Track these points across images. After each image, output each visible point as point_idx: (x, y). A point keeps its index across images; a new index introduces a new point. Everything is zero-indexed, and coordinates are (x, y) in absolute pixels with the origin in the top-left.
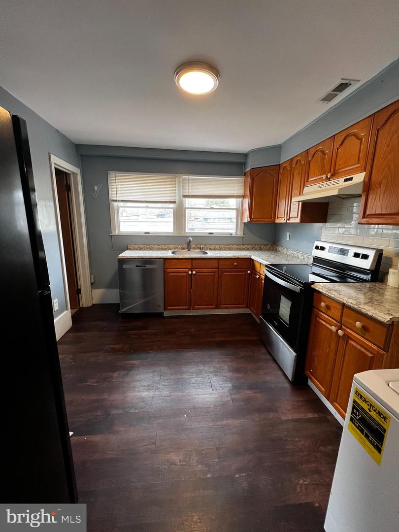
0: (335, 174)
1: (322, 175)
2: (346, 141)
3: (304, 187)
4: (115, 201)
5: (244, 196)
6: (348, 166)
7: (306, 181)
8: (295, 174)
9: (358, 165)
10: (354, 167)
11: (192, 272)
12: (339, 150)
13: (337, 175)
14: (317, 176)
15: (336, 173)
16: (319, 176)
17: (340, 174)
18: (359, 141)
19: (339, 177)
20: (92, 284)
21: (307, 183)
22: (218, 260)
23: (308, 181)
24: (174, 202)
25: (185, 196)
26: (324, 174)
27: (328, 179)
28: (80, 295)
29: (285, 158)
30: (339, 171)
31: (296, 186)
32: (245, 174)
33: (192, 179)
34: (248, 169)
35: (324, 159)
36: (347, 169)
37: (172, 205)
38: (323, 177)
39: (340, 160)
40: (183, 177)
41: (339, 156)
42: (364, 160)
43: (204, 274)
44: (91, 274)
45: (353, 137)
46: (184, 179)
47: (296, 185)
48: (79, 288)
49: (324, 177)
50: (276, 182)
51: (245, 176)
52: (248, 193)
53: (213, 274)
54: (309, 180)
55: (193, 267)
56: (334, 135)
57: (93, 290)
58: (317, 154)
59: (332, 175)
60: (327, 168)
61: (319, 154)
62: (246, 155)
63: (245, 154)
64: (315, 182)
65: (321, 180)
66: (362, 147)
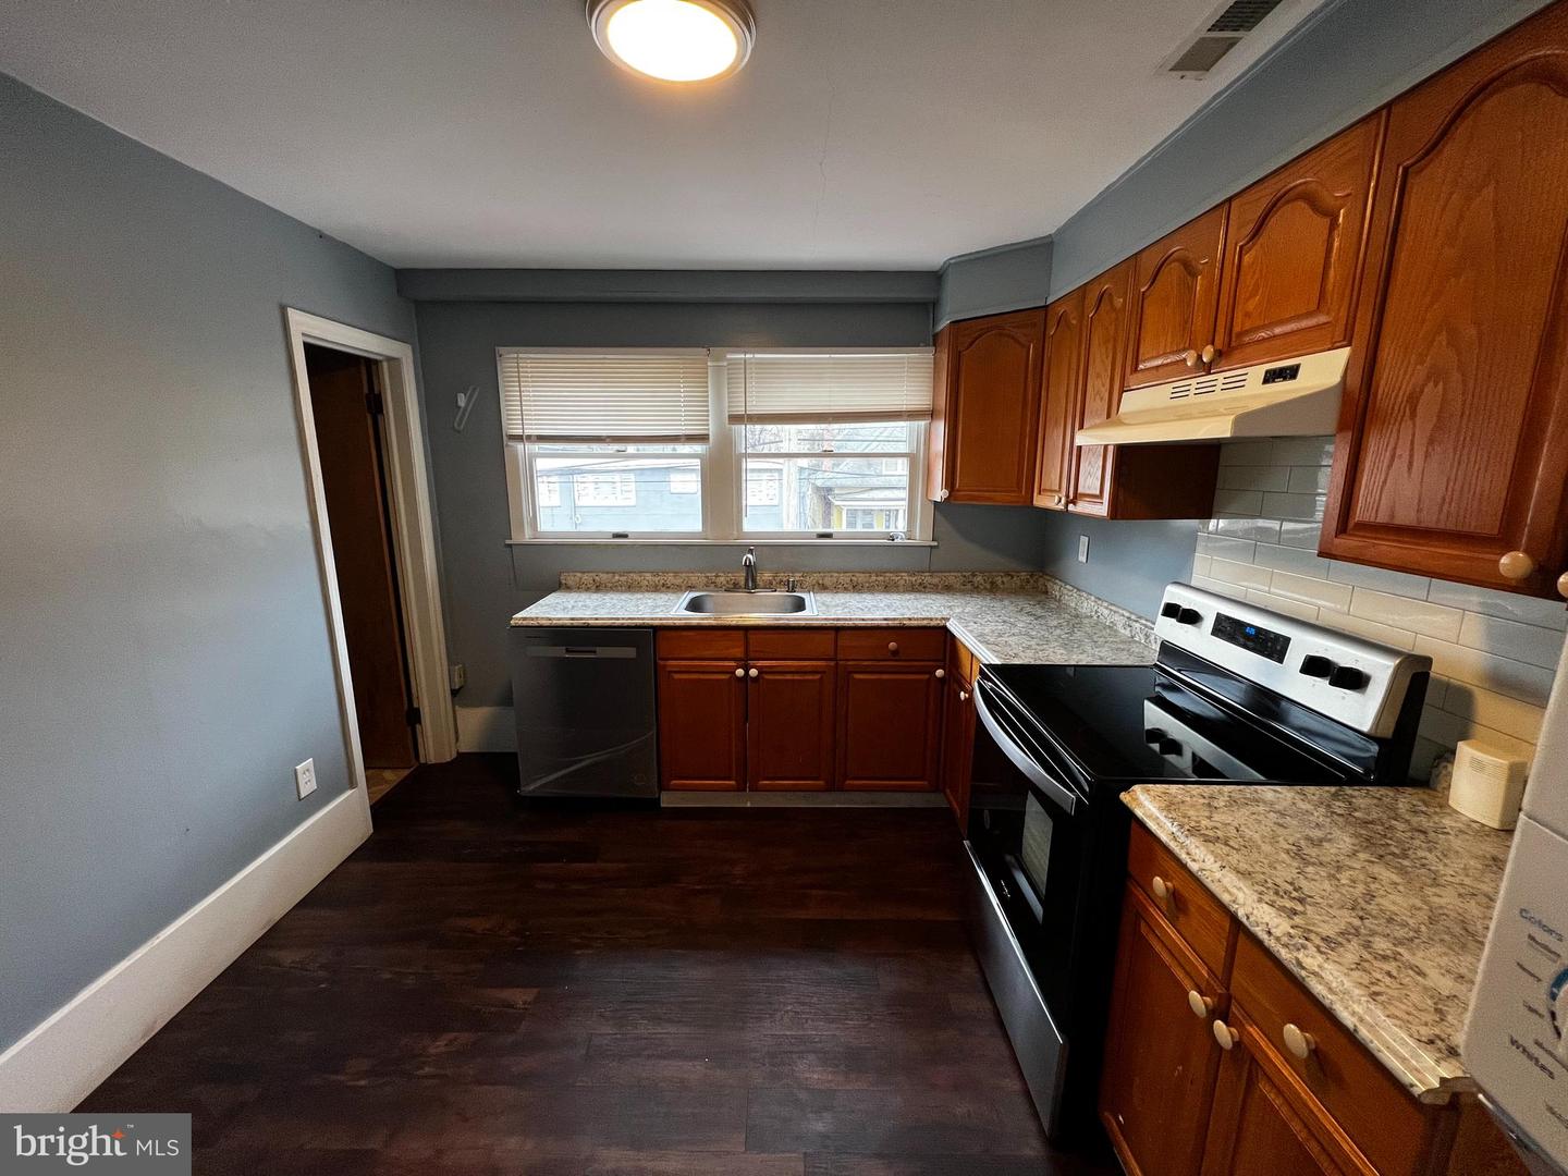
0: (1228, 352)
1: (1184, 350)
2: (1273, 221)
3: (1122, 391)
4: (519, 438)
5: (932, 414)
6: (1281, 322)
7: (1128, 370)
8: (1095, 342)
9: (1322, 319)
10: (1304, 324)
11: (747, 672)
12: (1246, 259)
13: (1237, 355)
14: (1165, 354)
15: (1236, 348)
16: (1173, 353)
17: (1249, 350)
18: (1327, 221)
19: (1247, 362)
20: (454, 693)
21: (1132, 379)
22: (833, 632)
23: (1135, 370)
24: (703, 438)
25: (736, 419)
26: (1190, 348)
27: (1207, 369)
28: (418, 726)
29: (1064, 283)
30: (1247, 339)
31: (1098, 386)
32: (935, 341)
33: (760, 363)
34: (944, 324)
35: (1191, 289)
36: (1278, 330)
37: (698, 448)
38: (1185, 360)
39: (1250, 297)
40: (729, 356)
41: (1248, 281)
42: (1347, 299)
43: (789, 677)
44: (451, 662)
45: (1302, 204)
46: (732, 363)
47: (1098, 383)
48: (415, 706)
49: (1190, 358)
50: (1035, 368)
51: (935, 345)
52: (942, 402)
53: (817, 677)
54: (1141, 367)
55: (752, 655)
56: (1230, 200)
57: (461, 712)
58: (1165, 269)
59: (1220, 355)
60: (1200, 324)
61: (1174, 271)
62: (935, 278)
63: (937, 272)
64: (1160, 375)
65: (1179, 369)
66: (1336, 244)
